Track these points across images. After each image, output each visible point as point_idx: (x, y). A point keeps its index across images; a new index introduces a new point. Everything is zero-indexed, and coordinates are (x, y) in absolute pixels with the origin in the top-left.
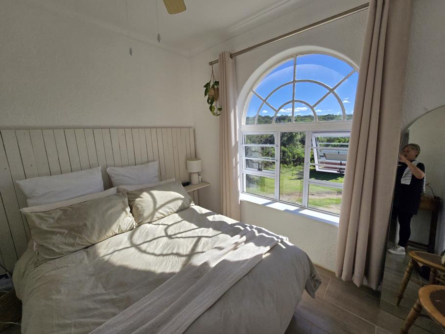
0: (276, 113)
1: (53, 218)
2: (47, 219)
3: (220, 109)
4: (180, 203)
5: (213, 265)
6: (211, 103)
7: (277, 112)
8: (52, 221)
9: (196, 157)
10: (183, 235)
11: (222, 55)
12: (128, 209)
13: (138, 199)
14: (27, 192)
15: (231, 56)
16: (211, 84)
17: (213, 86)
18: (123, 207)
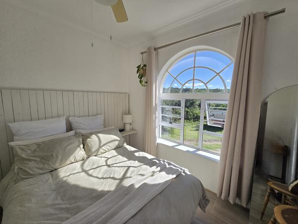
0: (183, 87)
1: (30, 150)
2: (26, 150)
3: (146, 82)
4: (117, 143)
5: (137, 186)
6: (141, 78)
7: (183, 85)
8: (29, 152)
9: (129, 113)
10: (118, 165)
11: (149, 49)
12: (82, 146)
13: (89, 139)
14: (14, 131)
15: (155, 49)
16: (141, 66)
17: (142, 68)
18: (78, 144)
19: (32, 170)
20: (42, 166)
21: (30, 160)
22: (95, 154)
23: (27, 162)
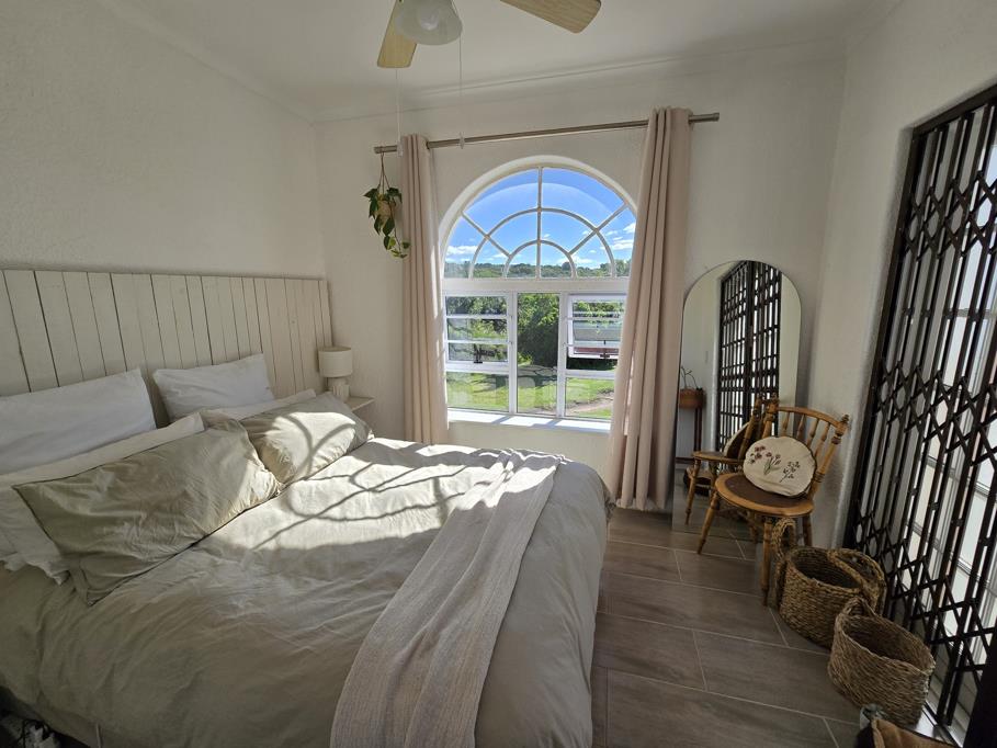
1: (98, 489)
2: (82, 491)
3: (406, 245)
4: (350, 434)
5: (492, 502)
6: (387, 232)
7: (510, 257)
8: (97, 495)
11: (411, 141)
12: (255, 455)
13: (269, 433)
16: (382, 193)
17: (386, 198)
19: (140, 550)
20: (164, 531)
21: (113, 521)
22: (303, 475)
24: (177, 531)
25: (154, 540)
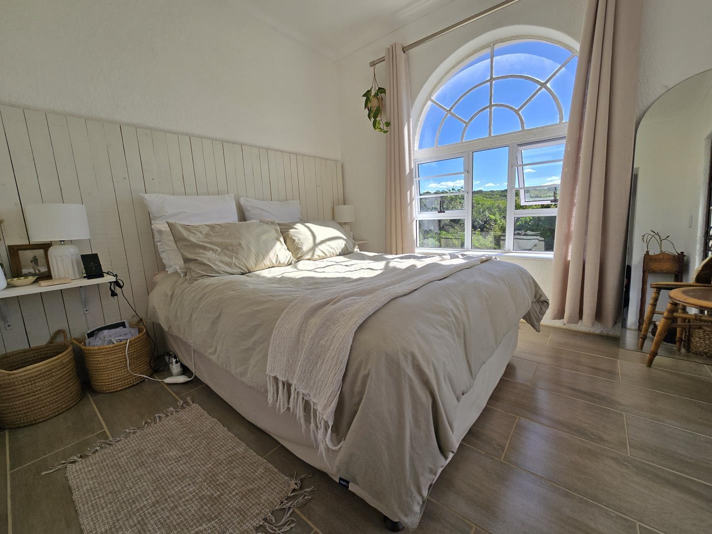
2: (195, 232)
3: (388, 124)
4: (342, 243)
6: (375, 117)
9: (344, 204)
12: (282, 240)
15: (404, 50)
16: (373, 93)
18: (275, 235)
19: (214, 264)
20: (228, 260)
21: (205, 248)
22: (308, 257)
23: (201, 251)
24: (234, 261)
25: (222, 261)
